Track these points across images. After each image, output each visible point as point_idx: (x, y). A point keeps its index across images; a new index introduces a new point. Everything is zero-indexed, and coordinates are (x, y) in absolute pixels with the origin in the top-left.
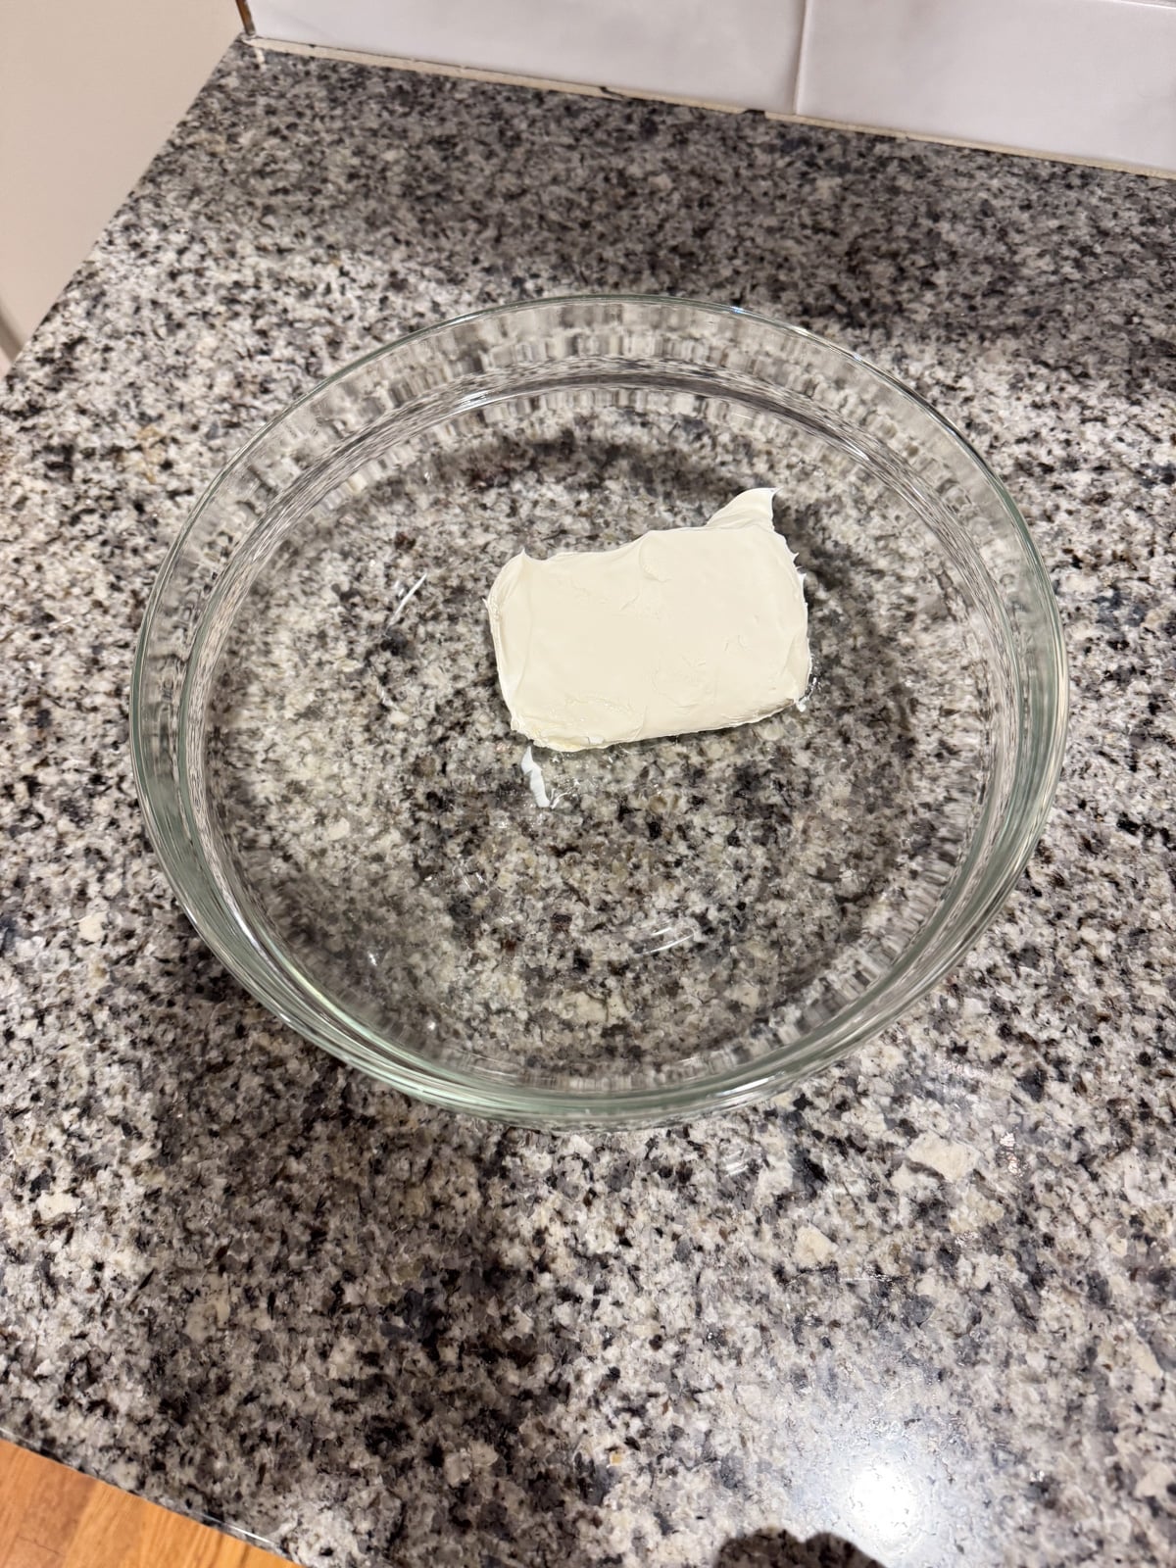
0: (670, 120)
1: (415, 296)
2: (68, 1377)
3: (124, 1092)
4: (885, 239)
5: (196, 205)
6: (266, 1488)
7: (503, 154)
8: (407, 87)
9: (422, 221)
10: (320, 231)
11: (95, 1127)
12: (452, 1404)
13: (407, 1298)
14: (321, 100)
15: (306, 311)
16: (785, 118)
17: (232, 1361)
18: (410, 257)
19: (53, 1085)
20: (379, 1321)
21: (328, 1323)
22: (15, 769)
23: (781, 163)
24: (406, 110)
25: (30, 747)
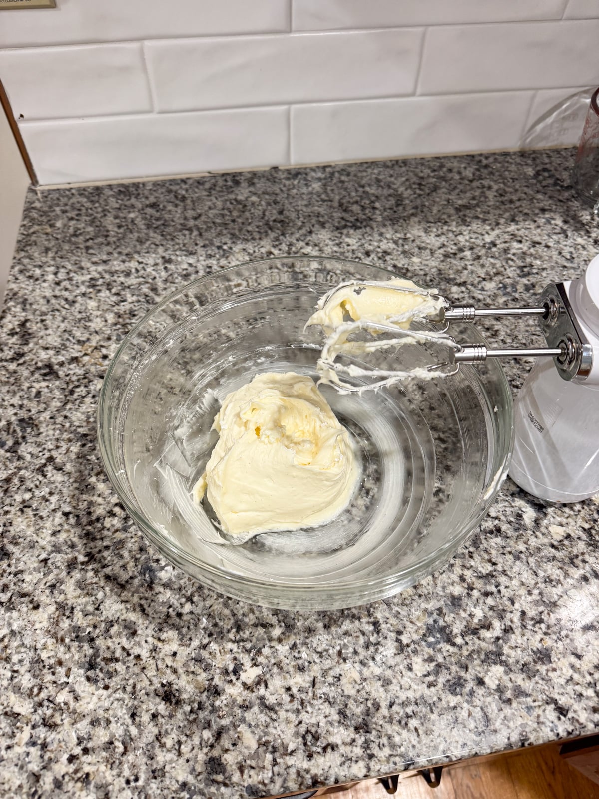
0: (243, 178)
1: (177, 263)
2: (305, 744)
4: (350, 198)
5: (51, 254)
6: (423, 736)
7: (182, 204)
8: (122, 189)
9: (162, 235)
10: (119, 250)
11: (247, 633)
12: (473, 658)
13: (428, 629)
14: (86, 202)
15: (132, 280)
16: (287, 168)
17: (374, 694)
18: (166, 250)
20: (423, 643)
21: (402, 656)
22: (108, 503)
23: (296, 182)
24: (128, 198)
25: (110, 491)
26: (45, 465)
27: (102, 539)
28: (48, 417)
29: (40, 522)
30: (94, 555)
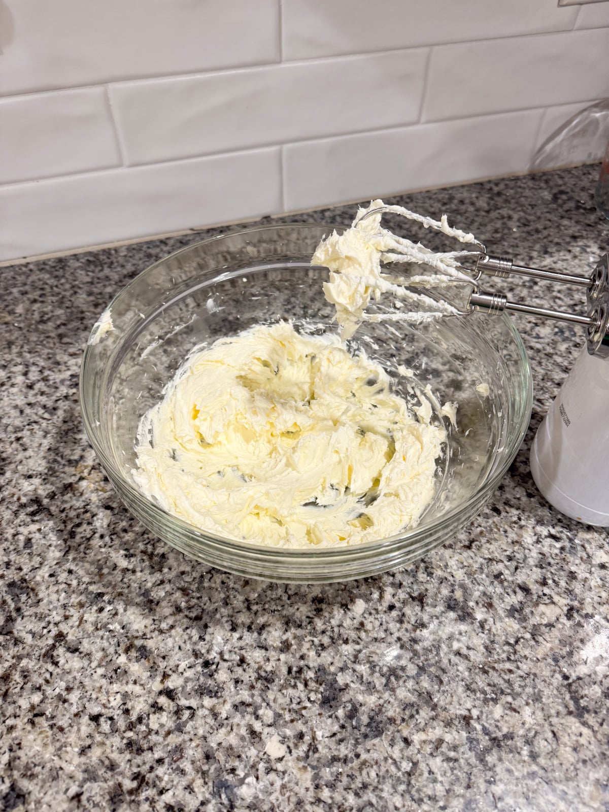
5: (15, 350)
8: (91, 259)
14: (49, 279)
16: (280, 216)
22: (149, 692)
24: (100, 268)
25: (149, 674)
26: (54, 647)
27: (151, 749)
28: (47, 575)
29: (59, 736)
30: (144, 777)
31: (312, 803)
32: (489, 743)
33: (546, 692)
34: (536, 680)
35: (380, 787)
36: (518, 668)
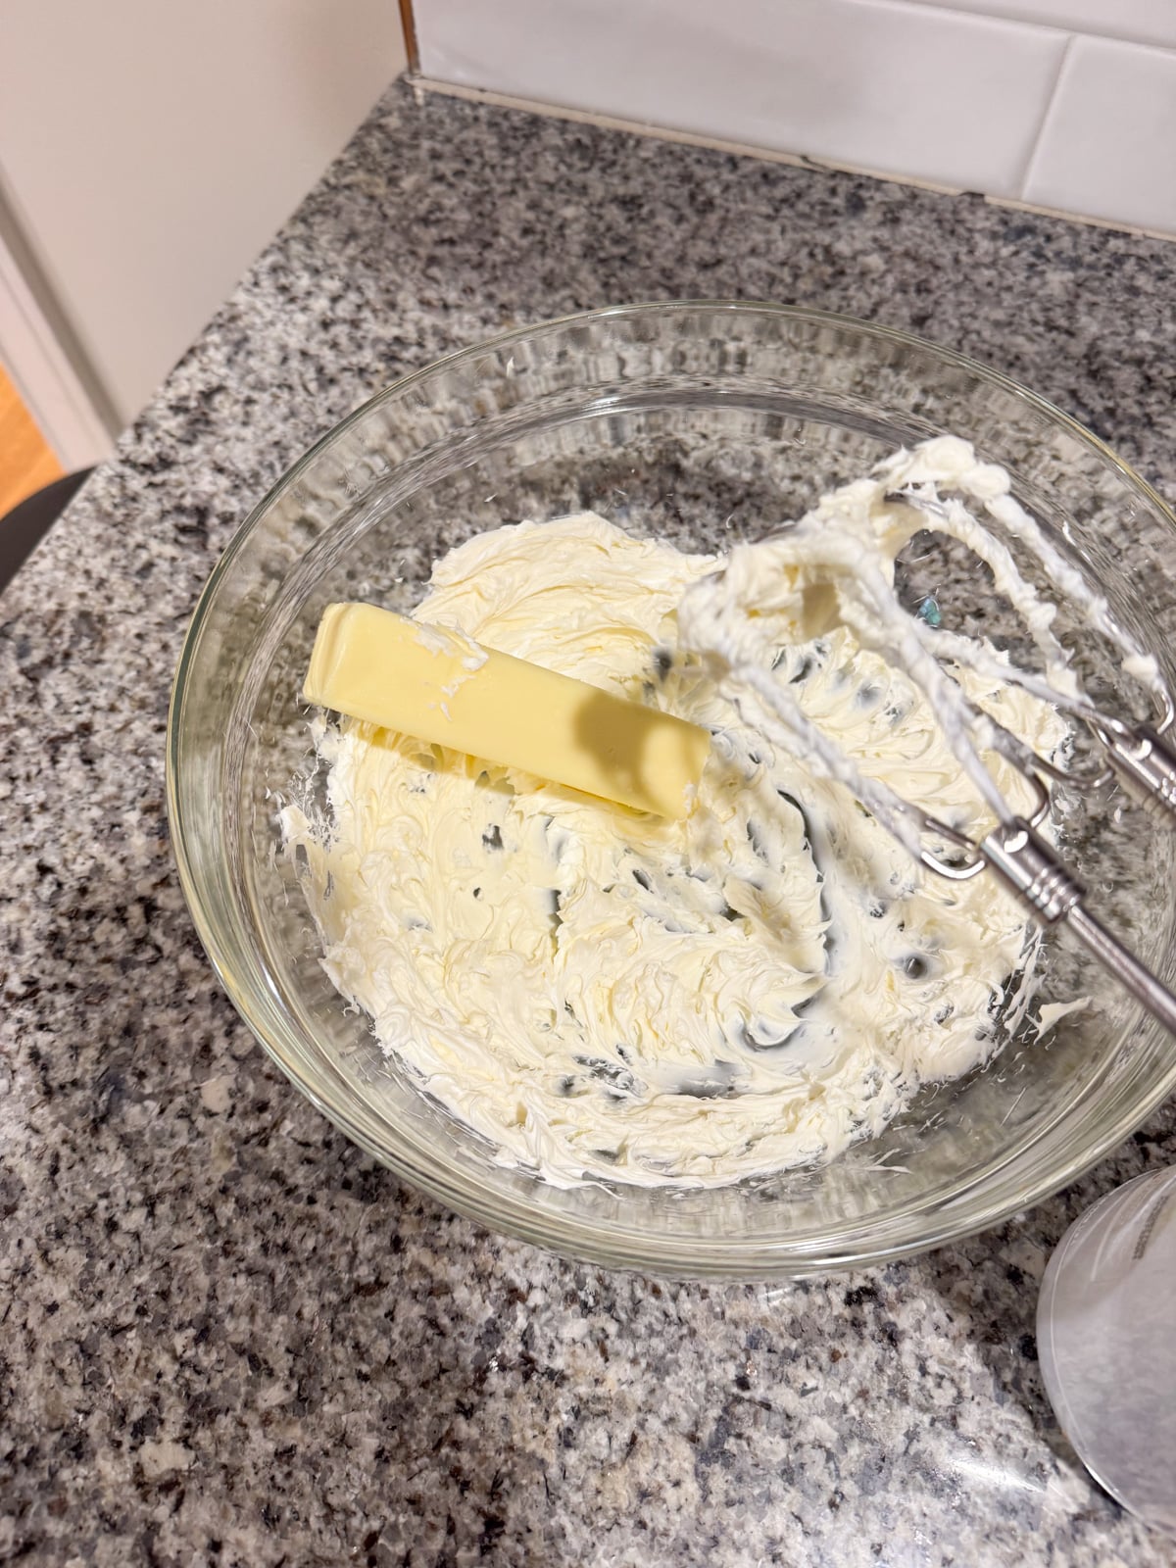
0: (878, 197)
3: (252, 1312)
4: (1128, 343)
5: (352, 250)
7: (695, 220)
8: (586, 140)
9: (606, 285)
10: (492, 288)
14: (492, 147)
16: (1007, 204)
19: (164, 1295)
22: (129, 888)
23: (1005, 252)
24: (586, 164)
25: (147, 862)
26: (67, 738)
27: (73, 962)
28: (135, 631)
30: (38, 990)
31: (199, 1205)
32: (515, 1358)
33: (686, 1373)
34: (686, 1342)
35: (304, 1267)
36: (675, 1298)
